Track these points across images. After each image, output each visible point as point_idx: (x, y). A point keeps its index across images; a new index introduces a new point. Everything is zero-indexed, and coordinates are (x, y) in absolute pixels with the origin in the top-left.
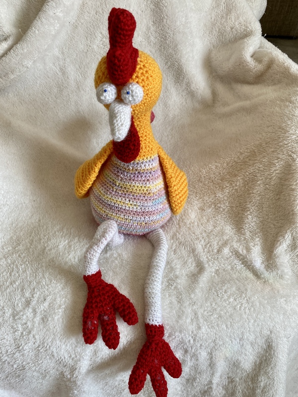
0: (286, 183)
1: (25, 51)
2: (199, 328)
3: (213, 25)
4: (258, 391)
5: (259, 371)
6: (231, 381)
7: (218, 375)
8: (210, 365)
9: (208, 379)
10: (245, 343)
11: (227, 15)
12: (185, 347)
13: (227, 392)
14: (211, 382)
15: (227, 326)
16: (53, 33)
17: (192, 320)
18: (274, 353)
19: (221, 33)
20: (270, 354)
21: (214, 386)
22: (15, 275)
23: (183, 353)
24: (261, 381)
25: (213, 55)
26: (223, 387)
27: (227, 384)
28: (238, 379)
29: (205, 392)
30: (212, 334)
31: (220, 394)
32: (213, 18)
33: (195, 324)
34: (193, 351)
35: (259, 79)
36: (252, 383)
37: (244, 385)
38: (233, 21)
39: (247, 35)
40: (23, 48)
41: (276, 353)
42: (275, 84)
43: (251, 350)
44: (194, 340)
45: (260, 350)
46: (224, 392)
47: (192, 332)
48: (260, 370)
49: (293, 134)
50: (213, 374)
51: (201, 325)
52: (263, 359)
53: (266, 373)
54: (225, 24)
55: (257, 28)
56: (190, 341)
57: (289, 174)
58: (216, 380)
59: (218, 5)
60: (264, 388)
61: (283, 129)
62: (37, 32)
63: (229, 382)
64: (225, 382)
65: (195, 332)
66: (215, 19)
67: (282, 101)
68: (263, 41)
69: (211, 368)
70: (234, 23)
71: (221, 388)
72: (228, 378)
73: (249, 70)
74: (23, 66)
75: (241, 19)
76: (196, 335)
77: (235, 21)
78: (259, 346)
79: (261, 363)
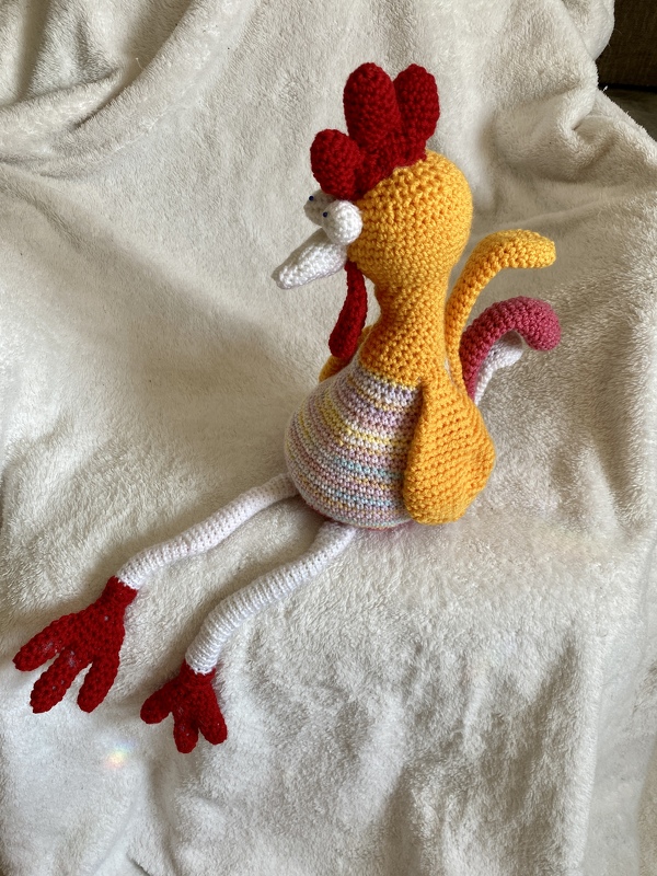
0: (620, 361)
1: (145, 99)
2: (444, 604)
3: (506, 62)
4: (547, 740)
5: (550, 701)
6: (498, 721)
7: (474, 706)
8: (461, 684)
9: (456, 716)
10: (525, 642)
11: (533, 46)
12: (418, 638)
13: (490, 747)
14: (461, 722)
15: (493, 604)
16: (199, 68)
17: (431, 589)
18: (576, 664)
19: (519, 82)
20: (570, 666)
21: (467, 732)
22: (120, 499)
23: (413, 652)
24: (553, 719)
25: (500, 123)
26: (482, 736)
27: (490, 728)
28: (510, 718)
29: (450, 745)
30: (466, 617)
31: (476, 750)
32: (505, 51)
33: (435, 596)
34: (431, 648)
35: (586, 172)
36: (537, 726)
37: (522, 729)
38: (544, 58)
39: (568, 86)
40: (139, 95)
41: (580, 663)
42: (615, 184)
43: (535, 658)
44: (434, 626)
45: (553, 658)
46: (484, 746)
47: (431, 611)
48: (551, 697)
49: (640, 274)
50: (465, 705)
51: (447, 599)
52: (557, 677)
53: (561, 703)
54: (528, 63)
55: (590, 73)
56: (425, 627)
57: (627, 346)
58: (470, 719)
59: (516, 26)
60: (557, 734)
61: (623, 264)
62: (169, 64)
63: (494, 725)
64: (487, 726)
65: (436, 612)
66: (508, 53)
67: (625, 213)
68: (600, 100)
69: (463, 691)
70: (547, 62)
71: (479, 738)
72: (493, 716)
73: (568, 155)
74: (139, 127)
75: (559, 54)
76: (437, 617)
77: (548, 58)
78: (550, 649)
79: (552, 685)
